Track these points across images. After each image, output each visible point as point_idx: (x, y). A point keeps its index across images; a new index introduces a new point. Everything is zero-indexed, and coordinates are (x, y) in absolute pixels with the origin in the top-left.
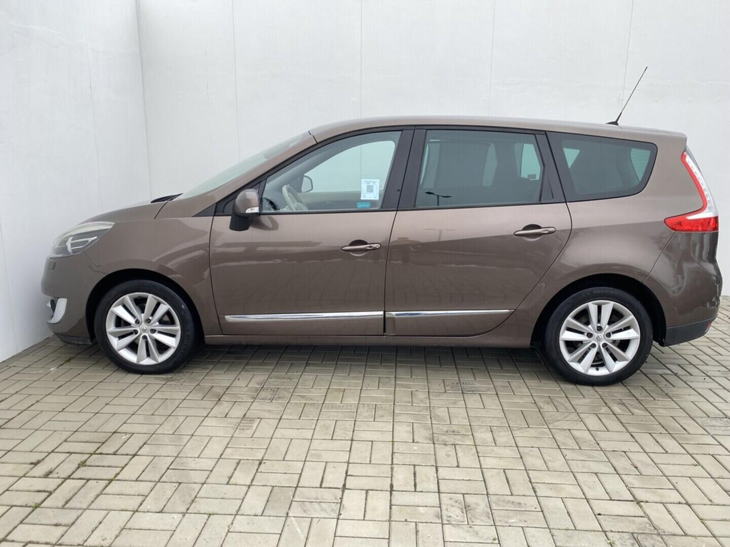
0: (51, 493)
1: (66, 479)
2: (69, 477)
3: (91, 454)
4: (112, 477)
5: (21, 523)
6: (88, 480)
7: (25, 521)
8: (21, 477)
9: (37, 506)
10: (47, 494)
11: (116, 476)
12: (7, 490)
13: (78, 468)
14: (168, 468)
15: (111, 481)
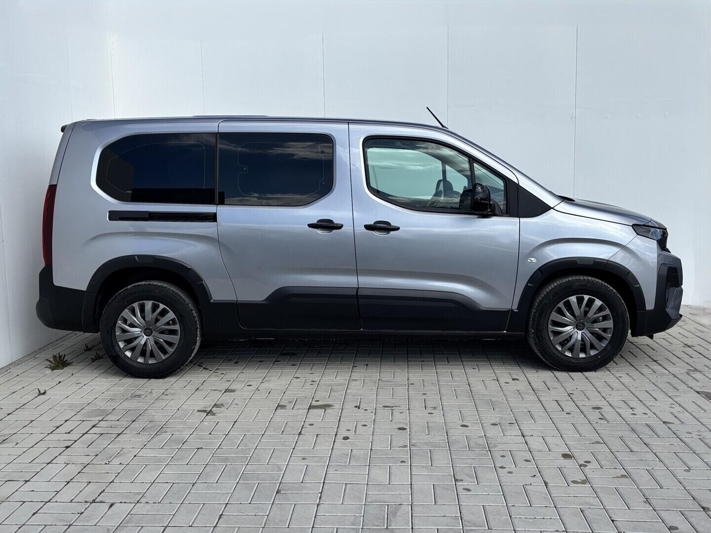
0: (76, 441)
1: (84, 434)
2: (86, 433)
3: (100, 421)
4: (120, 433)
5: (59, 455)
6: (102, 434)
7: (62, 454)
8: (49, 434)
9: (67, 447)
10: (74, 441)
11: (123, 432)
12: (41, 440)
13: (91, 428)
14: (162, 427)
15: (119, 434)
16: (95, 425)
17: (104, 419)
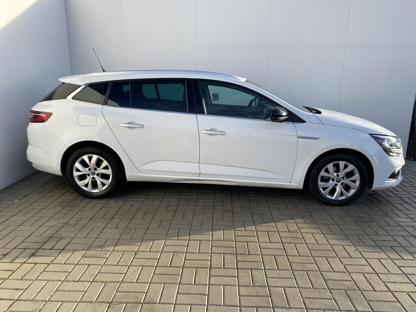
1: (23, 263)
3: (38, 249)
4: (50, 262)
6: (36, 264)
9: (5, 279)
10: (12, 272)
13: (30, 257)
14: (82, 257)
16: (33, 254)
17: (42, 247)
